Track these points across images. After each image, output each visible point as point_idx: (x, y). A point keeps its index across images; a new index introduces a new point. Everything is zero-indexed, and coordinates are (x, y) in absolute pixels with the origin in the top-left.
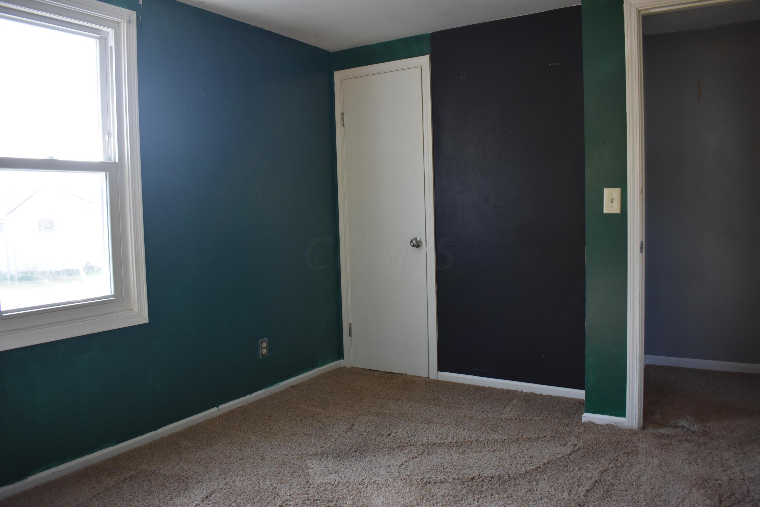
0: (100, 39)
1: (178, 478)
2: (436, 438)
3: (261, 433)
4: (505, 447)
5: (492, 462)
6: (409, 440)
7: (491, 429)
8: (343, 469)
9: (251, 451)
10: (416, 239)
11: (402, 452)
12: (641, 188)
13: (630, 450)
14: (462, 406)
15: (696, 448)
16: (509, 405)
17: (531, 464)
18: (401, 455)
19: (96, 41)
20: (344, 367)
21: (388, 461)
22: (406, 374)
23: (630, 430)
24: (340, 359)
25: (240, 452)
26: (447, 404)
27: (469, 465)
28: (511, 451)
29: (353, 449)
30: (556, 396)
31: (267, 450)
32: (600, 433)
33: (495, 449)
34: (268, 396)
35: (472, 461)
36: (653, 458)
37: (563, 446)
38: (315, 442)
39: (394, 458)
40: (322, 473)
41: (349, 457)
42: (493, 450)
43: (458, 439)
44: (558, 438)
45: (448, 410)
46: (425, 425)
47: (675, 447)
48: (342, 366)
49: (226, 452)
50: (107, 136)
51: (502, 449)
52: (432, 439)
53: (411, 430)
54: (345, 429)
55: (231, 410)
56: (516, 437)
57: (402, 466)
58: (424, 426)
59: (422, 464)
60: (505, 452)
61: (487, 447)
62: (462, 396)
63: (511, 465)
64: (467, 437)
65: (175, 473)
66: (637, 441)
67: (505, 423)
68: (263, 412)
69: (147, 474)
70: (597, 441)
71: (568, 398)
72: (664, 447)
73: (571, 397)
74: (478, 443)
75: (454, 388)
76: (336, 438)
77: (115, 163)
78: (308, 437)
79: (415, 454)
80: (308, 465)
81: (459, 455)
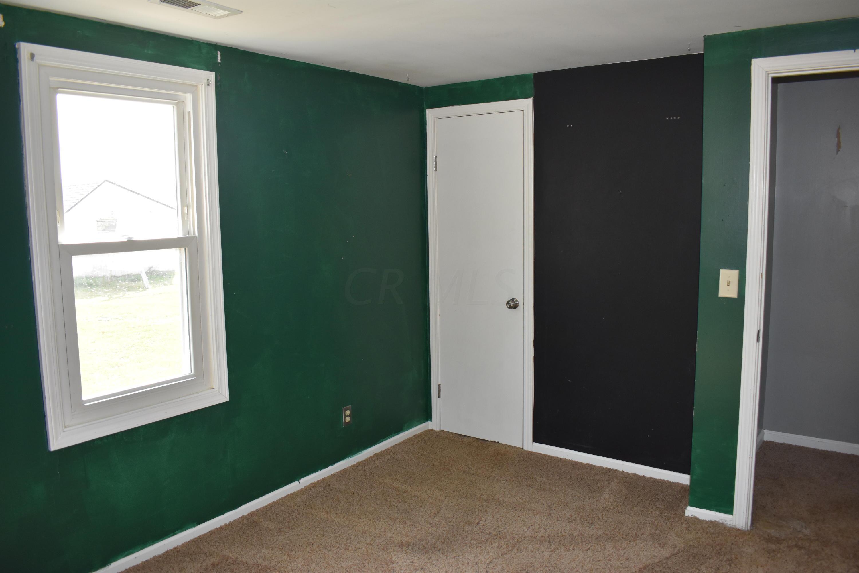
0: (177, 105)
1: (260, 568)
2: (528, 530)
3: (344, 514)
4: (600, 545)
5: (585, 564)
6: (499, 532)
7: (586, 520)
8: (429, 564)
9: (334, 537)
10: (513, 299)
11: (491, 546)
12: (761, 272)
13: (733, 556)
14: (557, 489)
15: (807, 557)
16: (608, 489)
17: (626, 569)
18: (490, 550)
19: (173, 107)
20: (432, 430)
21: (476, 557)
22: (498, 442)
23: (736, 530)
24: (427, 421)
25: (323, 538)
26: (541, 485)
27: (561, 566)
28: (606, 551)
29: (439, 541)
30: (660, 479)
31: (351, 537)
32: (704, 531)
33: (590, 547)
34: (351, 466)
35: (564, 561)
36: (757, 567)
37: (662, 547)
38: (401, 529)
39: (483, 554)
40: (407, 569)
41: (436, 550)
42: (587, 548)
43: (550, 532)
44: (657, 536)
45: (542, 492)
46: (517, 511)
47: (783, 554)
48: (430, 428)
49: (308, 538)
50: (186, 208)
51: (597, 547)
52: (523, 530)
53: (501, 518)
54: (432, 514)
55: (312, 484)
56: (612, 533)
57: (491, 564)
58: (516, 513)
59: (511, 563)
60: (600, 551)
61: (580, 545)
62: (558, 474)
63: (605, 568)
64: (561, 530)
65: (258, 562)
66: (743, 545)
67: (601, 514)
68: (346, 488)
69: (229, 562)
70: (699, 542)
71: (672, 482)
72: (772, 554)
73: (676, 482)
74: (572, 539)
75: (549, 464)
76: (422, 525)
77: (194, 237)
78: (393, 523)
79: (505, 550)
80: (394, 558)
81: (550, 553)
